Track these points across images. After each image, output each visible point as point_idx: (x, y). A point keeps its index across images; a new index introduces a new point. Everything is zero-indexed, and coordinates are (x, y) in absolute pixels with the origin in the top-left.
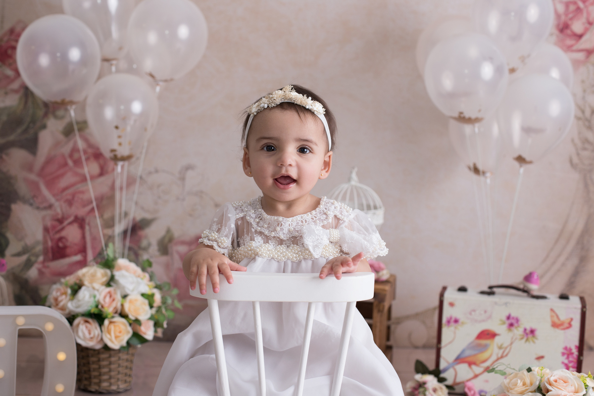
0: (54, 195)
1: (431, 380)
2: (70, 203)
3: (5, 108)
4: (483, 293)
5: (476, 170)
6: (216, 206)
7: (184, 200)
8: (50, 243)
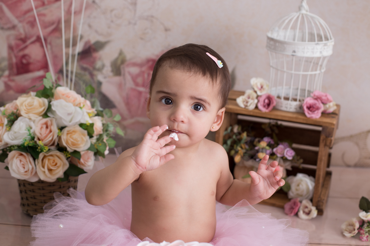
2: (32, 25)
6: (167, 30)
7: (135, 24)
8: (14, 60)
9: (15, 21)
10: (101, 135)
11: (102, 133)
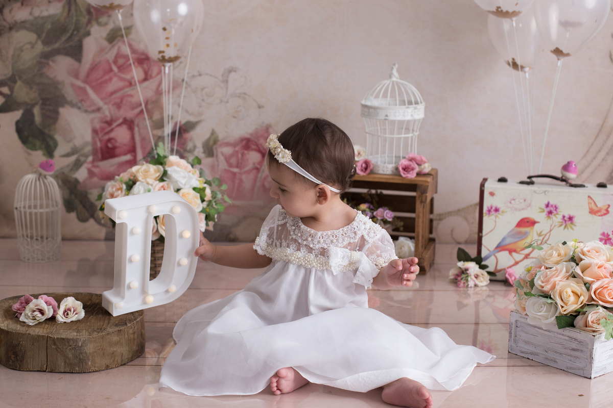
0: (102, 99)
1: (472, 267)
2: (118, 106)
3: (49, 17)
4: (522, 183)
5: (515, 65)
6: (260, 107)
7: (227, 102)
8: (99, 144)
9: (100, 103)
10: (210, 202)
11: (211, 199)
